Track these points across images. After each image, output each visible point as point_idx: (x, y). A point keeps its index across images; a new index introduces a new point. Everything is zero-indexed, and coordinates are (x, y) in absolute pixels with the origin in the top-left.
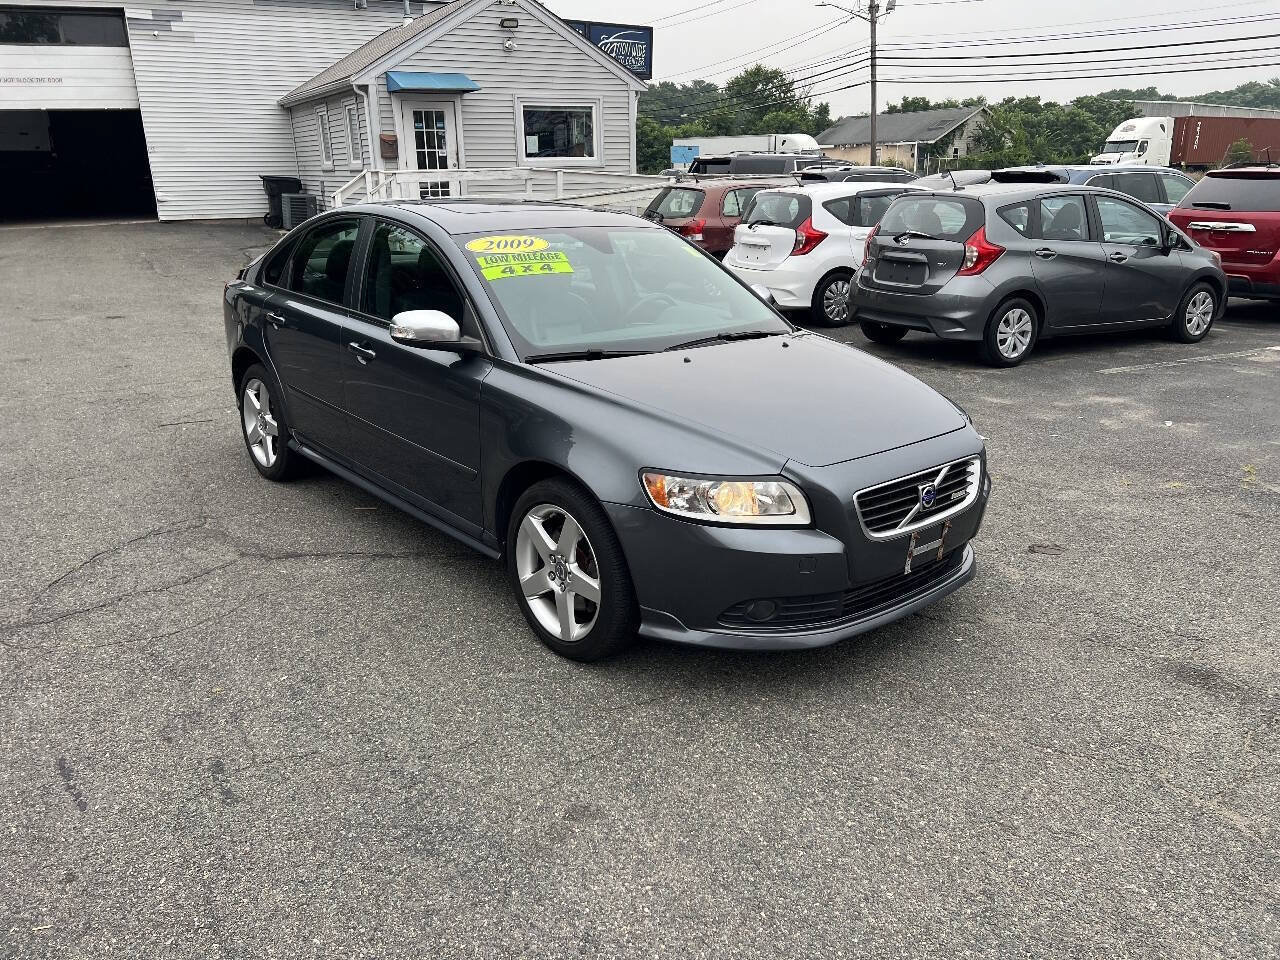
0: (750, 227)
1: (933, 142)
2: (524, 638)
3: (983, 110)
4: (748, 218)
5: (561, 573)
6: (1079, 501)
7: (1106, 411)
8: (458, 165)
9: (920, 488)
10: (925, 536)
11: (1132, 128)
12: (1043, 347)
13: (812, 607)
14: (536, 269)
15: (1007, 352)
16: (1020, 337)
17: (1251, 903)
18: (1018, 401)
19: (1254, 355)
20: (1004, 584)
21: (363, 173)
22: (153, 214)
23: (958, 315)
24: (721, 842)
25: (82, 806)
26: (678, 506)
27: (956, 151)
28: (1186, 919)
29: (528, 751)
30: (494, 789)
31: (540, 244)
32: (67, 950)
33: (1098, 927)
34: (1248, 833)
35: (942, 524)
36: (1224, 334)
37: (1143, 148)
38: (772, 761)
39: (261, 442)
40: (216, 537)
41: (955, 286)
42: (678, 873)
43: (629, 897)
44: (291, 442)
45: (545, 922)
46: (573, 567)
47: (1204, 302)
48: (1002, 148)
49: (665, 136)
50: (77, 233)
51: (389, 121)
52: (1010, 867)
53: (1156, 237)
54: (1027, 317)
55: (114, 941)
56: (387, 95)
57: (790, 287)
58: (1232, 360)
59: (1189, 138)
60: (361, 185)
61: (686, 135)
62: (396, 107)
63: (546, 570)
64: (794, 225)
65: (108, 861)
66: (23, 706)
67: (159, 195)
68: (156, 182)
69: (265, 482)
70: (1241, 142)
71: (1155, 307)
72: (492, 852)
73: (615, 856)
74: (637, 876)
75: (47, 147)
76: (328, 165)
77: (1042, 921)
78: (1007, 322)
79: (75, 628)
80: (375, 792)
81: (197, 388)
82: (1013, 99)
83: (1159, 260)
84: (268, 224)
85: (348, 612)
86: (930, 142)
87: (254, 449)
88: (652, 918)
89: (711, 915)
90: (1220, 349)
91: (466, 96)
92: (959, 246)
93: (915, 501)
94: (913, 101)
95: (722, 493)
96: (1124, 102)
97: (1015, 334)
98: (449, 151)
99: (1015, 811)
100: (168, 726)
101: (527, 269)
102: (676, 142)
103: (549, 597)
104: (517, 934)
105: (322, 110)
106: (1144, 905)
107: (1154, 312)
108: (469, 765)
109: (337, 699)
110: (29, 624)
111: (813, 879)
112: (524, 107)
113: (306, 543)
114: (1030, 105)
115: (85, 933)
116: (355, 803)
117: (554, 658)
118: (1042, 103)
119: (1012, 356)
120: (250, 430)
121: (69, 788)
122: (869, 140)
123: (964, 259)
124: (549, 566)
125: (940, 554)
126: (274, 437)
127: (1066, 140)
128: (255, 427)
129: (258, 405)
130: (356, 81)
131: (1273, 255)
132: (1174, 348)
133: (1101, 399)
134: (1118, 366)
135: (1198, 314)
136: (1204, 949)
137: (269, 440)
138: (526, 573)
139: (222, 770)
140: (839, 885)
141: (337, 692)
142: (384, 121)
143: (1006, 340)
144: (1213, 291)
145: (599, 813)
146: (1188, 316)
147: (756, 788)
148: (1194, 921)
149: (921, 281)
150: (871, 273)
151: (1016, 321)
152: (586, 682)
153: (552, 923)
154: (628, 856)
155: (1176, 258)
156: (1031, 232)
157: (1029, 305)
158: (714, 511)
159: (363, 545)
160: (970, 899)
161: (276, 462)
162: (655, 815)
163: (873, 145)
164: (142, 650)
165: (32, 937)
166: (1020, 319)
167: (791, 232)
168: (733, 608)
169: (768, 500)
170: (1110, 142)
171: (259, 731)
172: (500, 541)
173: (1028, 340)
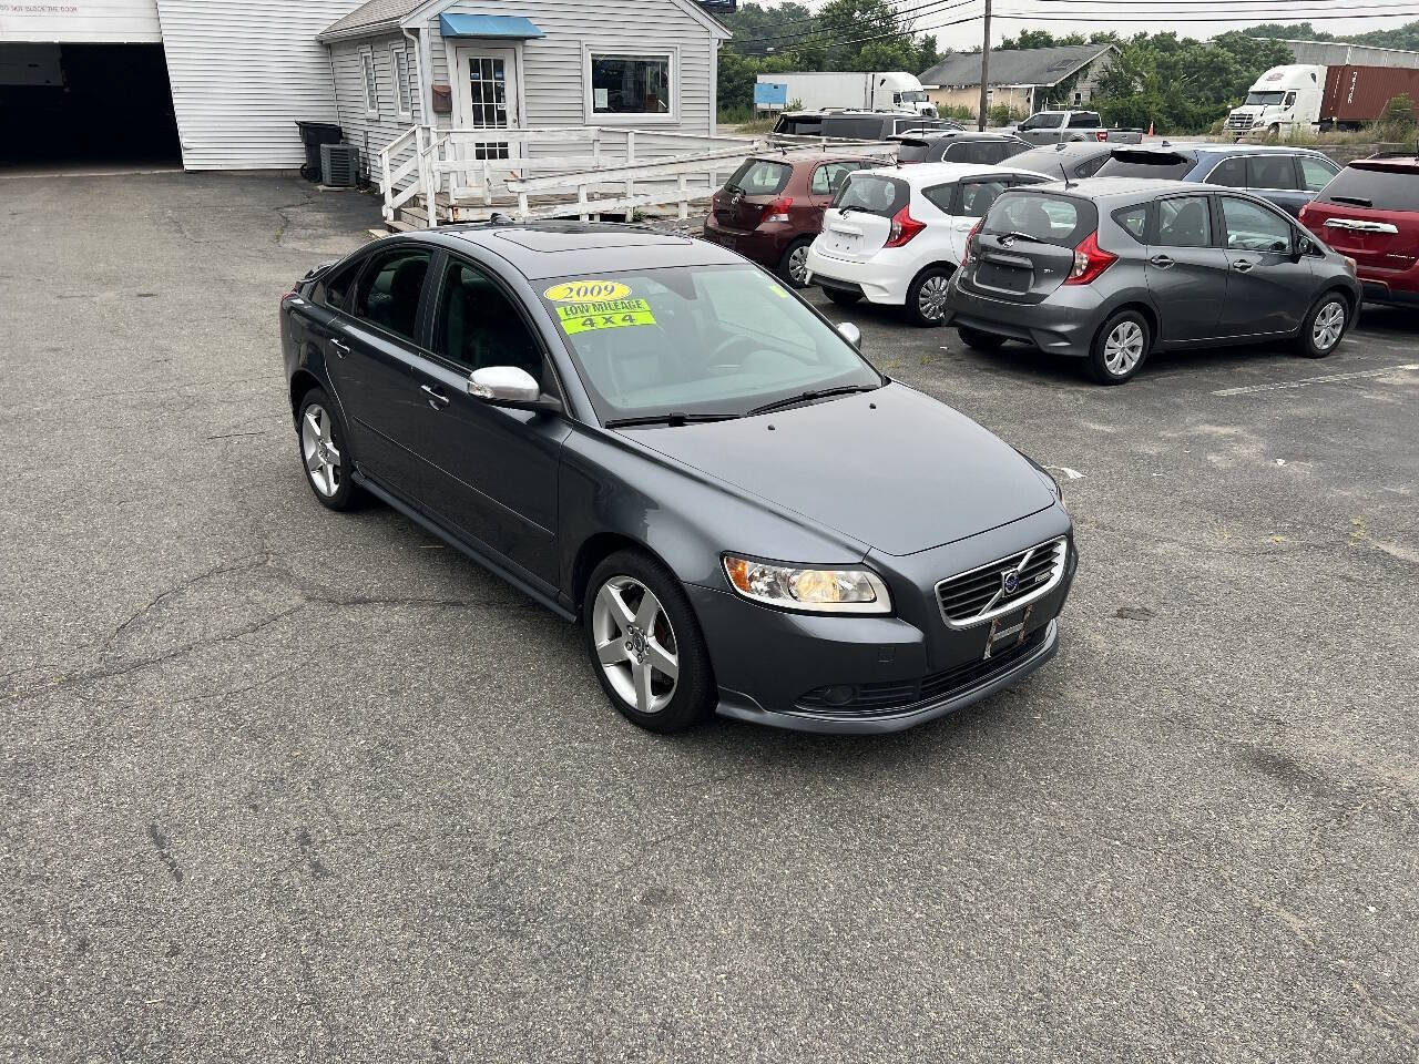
0: (841, 213)
1: (1052, 85)
2: (597, 704)
3: (1112, 49)
4: (839, 201)
5: (638, 644)
6: (1175, 556)
7: (1215, 445)
8: (517, 121)
9: (1003, 574)
10: (1005, 621)
11: (1280, 76)
12: (1155, 361)
13: (890, 693)
14: (618, 319)
15: (1113, 367)
16: (1129, 352)
17: (1296, 1008)
18: (1121, 429)
19: (1385, 376)
20: (1089, 654)
21: (413, 129)
22: (178, 162)
23: (1063, 328)
24: (793, 930)
25: (179, 877)
26: (758, 592)
27: (1078, 96)
28: (1231, 1023)
29: (605, 829)
30: (573, 869)
31: (622, 290)
32: (180, 1024)
33: (1146, 1028)
34: (1302, 936)
35: (1024, 609)
36: (1356, 347)
37: (1289, 102)
38: (845, 847)
39: (321, 469)
40: (281, 579)
41: (1062, 295)
42: (750, 962)
43: (703, 984)
44: (354, 476)
45: (625, 1007)
46: (652, 641)
47: (1334, 313)
48: (1130, 93)
49: (747, 70)
50: (95, 184)
51: (442, 71)
52: (1068, 964)
53: (1285, 241)
54: (1138, 331)
55: (223, 1015)
56: (440, 40)
57: (882, 283)
58: (1361, 381)
59: (1343, 90)
60: (411, 141)
61: (772, 70)
62: (450, 53)
63: (623, 640)
64: (889, 213)
65: (210, 935)
66: (107, 767)
67: (184, 141)
68: (181, 126)
69: (326, 512)
70: (1401, 98)
71: (1281, 317)
72: (573, 935)
73: (691, 943)
74: (711, 964)
75: (57, 80)
76: (372, 113)
77: (1095, 1020)
78: (1116, 337)
79: (149, 679)
80: (458, 869)
81: (243, 391)
82: (1146, 34)
83: (1288, 267)
84: (305, 177)
85: (421, 669)
86: (1049, 85)
87: (313, 475)
88: (725, 1007)
89: (783, 1006)
90: (1349, 367)
91: (528, 42)
92: (1068, 252)
93: (998, 587)
94: (1033, 36)
95: (804, 579)
96: (1274, 43)
97: (1124, 350)
98: (508, 106)
99: (1079, 906)
100: (253, 793)
101: (608, 320)
102: (761, 78)
103: (626, 666)
104: (598, 1018)
105: (366, 51)
106: (1191, 1006)
107: (1279, 323)
108: (548, 842)
109: (415, 767)
110: (103, 675)
111: (879, 972)
112: (593, 55)
113: (374, 586)
114: (1165, 42)
115: (195, 1008)
116: (440, 881)
117: (630, 728)
118: (1179, 39)
119: (1120, 373)
120: (309, 456)
121: (163, 857)
122: (979, 81)
123: (1073, 266)
124: (627, 636)
125: (1021, 637)
126: (335, 467)
127: (1205, 84)
128: (315, 454)
129: (318, 431)
130: (405, 24)
131: (1415, 261)
132: (1297, 364)
133: (1214, 429)
134: (1235, 386)
135: (1328, 325)
136: (1246, 1054)
137: (330, 468)
138: (603, 641)
139: (309, 842)
140: (904, 980)
141: (415, 759)
142: (438, 71)
143: (1114, 355)
144: (1345, 301)
145: (676, 898)
146: (1316, 329)
147: (828, 874)
148: (1239, 1026)
149: (1025, 288)
150: (971, 275)
151: (1126, 334)
152: (662, 755)
153: (631, 1009)
154: (703, 943)
155: (1306, 265)
156: (1149, 236)
157: (1141, 317)
158: (795, 598)
159: (432, 590)
160: (1028, 996)
161: (337, 492)
162: (730, 901)
163: (983, 86)
164: (219, 707)
165: (146, 1010)
166: (1130, 333)
167: (887, 221)
168: (810, 693)
169: (849, 586)
170: (1253, 93)
171: (341, 800)
172: (576, 604)
173: (1138, 355)
